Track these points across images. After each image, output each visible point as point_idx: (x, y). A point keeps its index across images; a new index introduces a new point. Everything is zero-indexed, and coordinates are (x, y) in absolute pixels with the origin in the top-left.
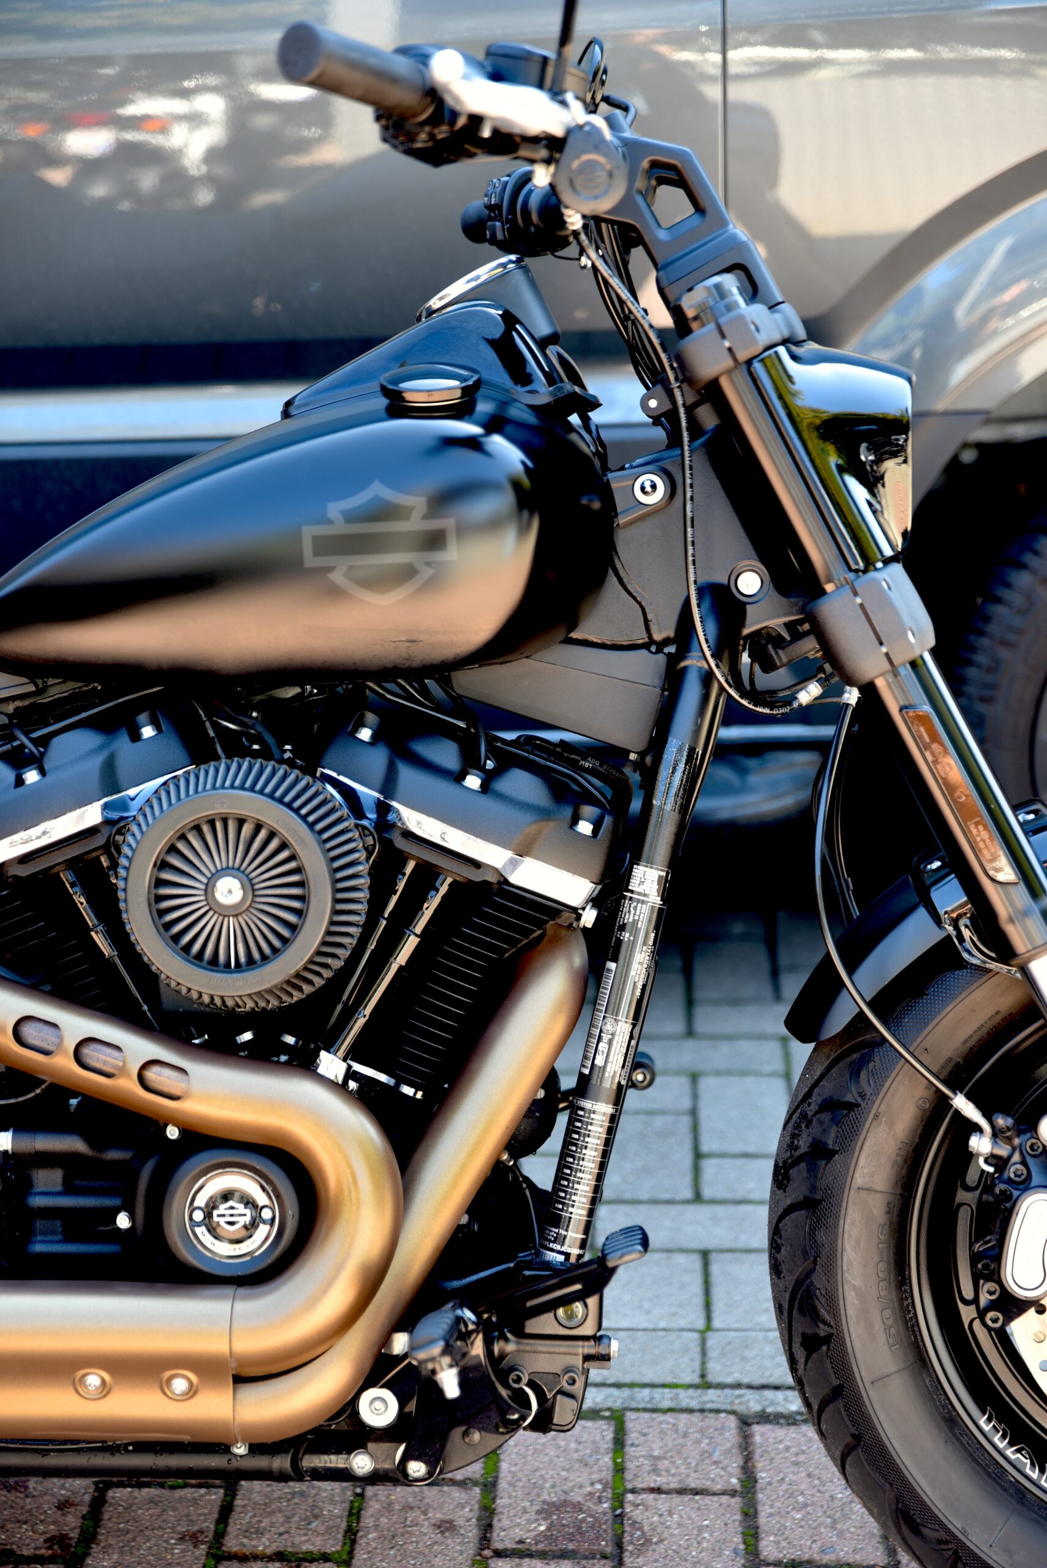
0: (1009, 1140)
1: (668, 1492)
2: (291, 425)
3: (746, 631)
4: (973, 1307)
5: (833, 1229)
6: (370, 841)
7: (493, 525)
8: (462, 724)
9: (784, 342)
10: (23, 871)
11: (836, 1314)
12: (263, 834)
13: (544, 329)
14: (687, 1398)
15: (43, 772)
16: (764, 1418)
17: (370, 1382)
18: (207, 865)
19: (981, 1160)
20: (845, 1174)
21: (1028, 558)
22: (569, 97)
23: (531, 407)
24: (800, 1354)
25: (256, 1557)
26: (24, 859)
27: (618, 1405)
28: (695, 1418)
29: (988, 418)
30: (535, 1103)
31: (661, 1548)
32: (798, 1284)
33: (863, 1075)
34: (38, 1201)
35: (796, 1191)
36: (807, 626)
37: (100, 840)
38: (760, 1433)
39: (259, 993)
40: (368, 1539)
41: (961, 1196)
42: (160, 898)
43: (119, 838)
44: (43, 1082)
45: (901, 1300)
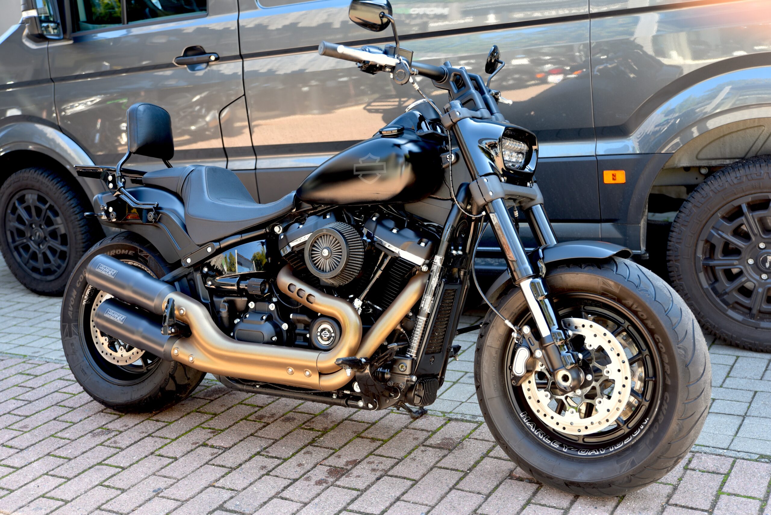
1: (478, 440)
6: (366, 244)
12: (334, 239)
15: (304, 225)
18: (322, 246)
19: (515, 339)
20: (485, 342)
25: (366, 438)
26: (297, 246)
31: (464, 450)
40: (395, 438)
42: (312, 254)
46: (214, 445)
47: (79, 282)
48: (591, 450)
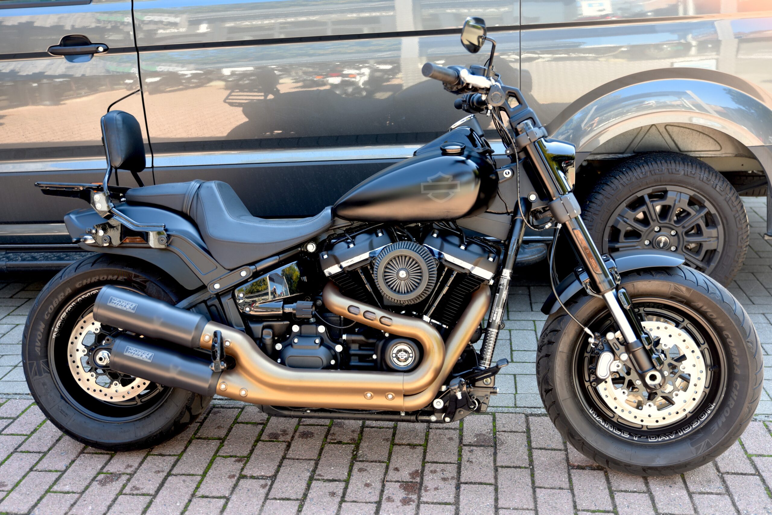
0: (598, 339)
1: (507, 432)
2: (416, 158)
3: (532, 210)
4: (589, 383)
5: (553, 362)
6: (437, 262)
7: (468, 183)
8: (459, 233)
9: (543, 137)
10: (350, 269)
11: (554, 384)
12: (411, 260)
13: (480, 133)
14: (511, 410)
15: (354, 245)
16: (532, 415)
17: (437, 397)
18: (397, 268)
19: (591, 345)
20: (557, 348)
21: (601, 191)
22: (491, 78)
23: (478, 153)
24: (544, 394)
25: (403, 445)
26: (350, 266)
27: (493, 411)
28: (514, 415)
29: (591, 154)
30: (477, 329)
31: (506, 445)
32: (544, 377)
33: (561, 323)
34: (352, 352)
35: (543, 353)
36: (548, 208)
37: (369, 262)
38: (530, 418)
39: (410, 300)
40: (431, 441)
41: (586, 354)
42: (385, 276)
43: (374, 261)
44: (354, 321)
45: (570, 380)
46: (254, 475)
47: (48, 313)
48: (658, 436)
